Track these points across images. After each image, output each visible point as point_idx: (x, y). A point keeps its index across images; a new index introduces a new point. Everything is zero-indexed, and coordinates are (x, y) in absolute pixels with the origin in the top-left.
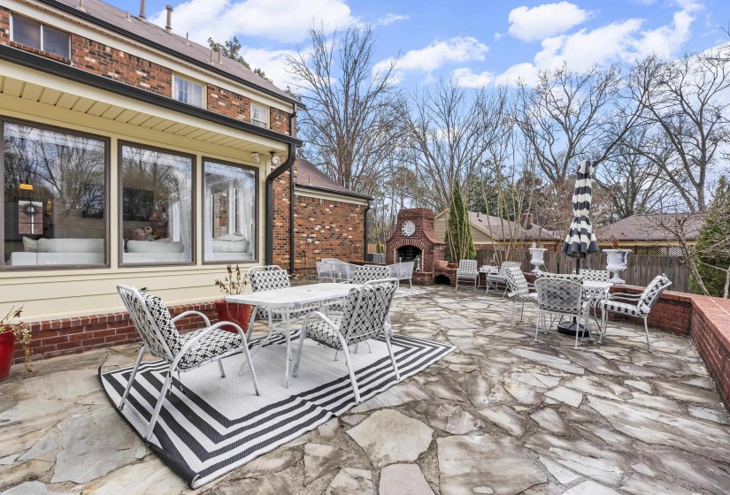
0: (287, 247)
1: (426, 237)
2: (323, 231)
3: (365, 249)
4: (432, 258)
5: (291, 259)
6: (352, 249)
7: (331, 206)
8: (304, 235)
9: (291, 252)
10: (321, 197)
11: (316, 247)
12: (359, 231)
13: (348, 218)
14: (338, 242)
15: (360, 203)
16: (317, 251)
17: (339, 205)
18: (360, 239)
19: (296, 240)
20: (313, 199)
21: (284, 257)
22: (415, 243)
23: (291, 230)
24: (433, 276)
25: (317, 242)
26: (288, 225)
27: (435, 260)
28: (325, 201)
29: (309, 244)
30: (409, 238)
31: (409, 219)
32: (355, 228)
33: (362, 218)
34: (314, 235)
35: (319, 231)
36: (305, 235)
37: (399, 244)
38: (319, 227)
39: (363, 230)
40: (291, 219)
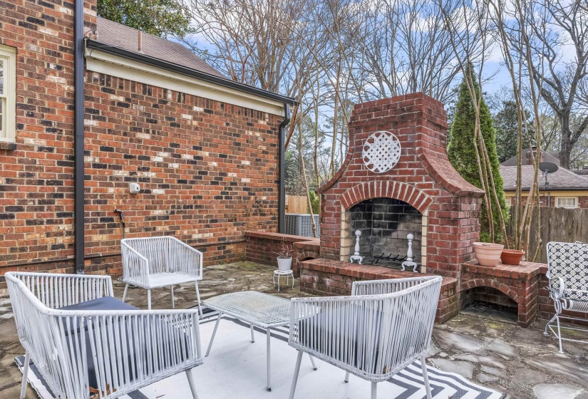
0: (65, 203)
1: (433, 174)
2: (176, 166)
3: (281, 206)
4: (456, 235)
5: (78, 233)
6: (249, 206)
7: (196, 109)
8: (117, 173)
9: (78, 217)
10: (172, 85)
11: (158, 203)
12: (265, 169)
13: (241, 140)
14: (215, 191)
15: (268, 108)
16: (158, 212)
17: (219, 109)
18: (268, 185)
19: (92, 187)
20: (147, 89)
21: (54, 228)
22: (400, 190)
23: (74, 160)
24: (459, 289)
25: (157, 191)
26: (66, 145)
27: (464, 240)
28: (180, 96)
29: (133, 195)
30: (383, 177)
31: (383, 126)
32: (257, 162)
33: (274, 141)
34: (151, 175)
35: (164, 165)
36: (122, 173)
37: (354, 194)
38: (166, 154)
39: (275, 165)
40: (76, 132)
